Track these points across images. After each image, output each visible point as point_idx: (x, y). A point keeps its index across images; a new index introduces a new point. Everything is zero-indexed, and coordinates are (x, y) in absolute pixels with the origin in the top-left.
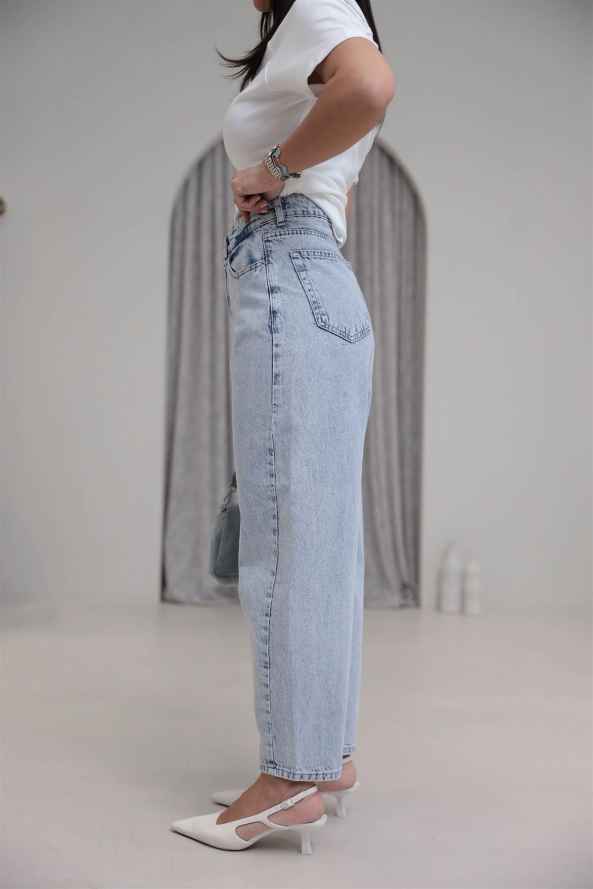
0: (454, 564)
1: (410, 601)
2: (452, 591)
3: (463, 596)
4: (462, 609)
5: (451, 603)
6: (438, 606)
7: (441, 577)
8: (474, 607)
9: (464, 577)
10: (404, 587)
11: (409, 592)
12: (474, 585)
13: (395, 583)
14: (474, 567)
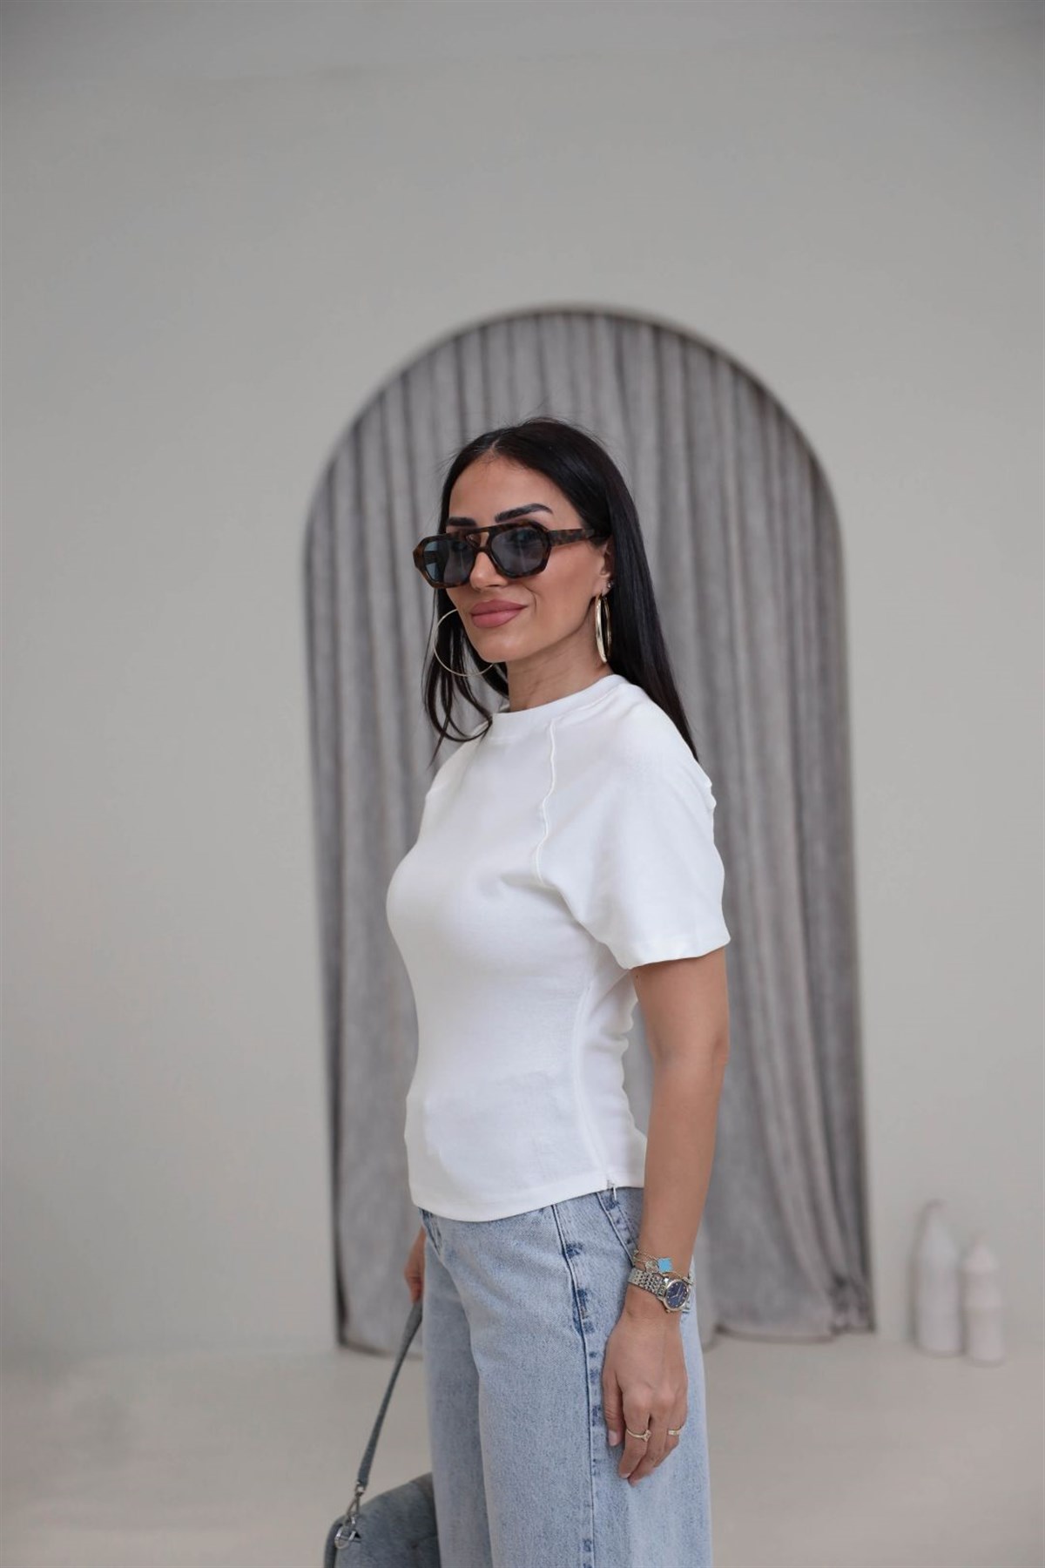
0: (940, 1250)
1: (853, 1316)
2: (939, 1308)
3: (964, 1321)
4: (964, 1348)
5: (940, 1334)
6: (913, 1332)
7: (914, 1273)
8: (988, 1344)
9: (963, 1280)
10: (839, 1282)
11: (849, 1293)
12: (986, 1300)
13: (818, 1279)
14: (983, 1262)
